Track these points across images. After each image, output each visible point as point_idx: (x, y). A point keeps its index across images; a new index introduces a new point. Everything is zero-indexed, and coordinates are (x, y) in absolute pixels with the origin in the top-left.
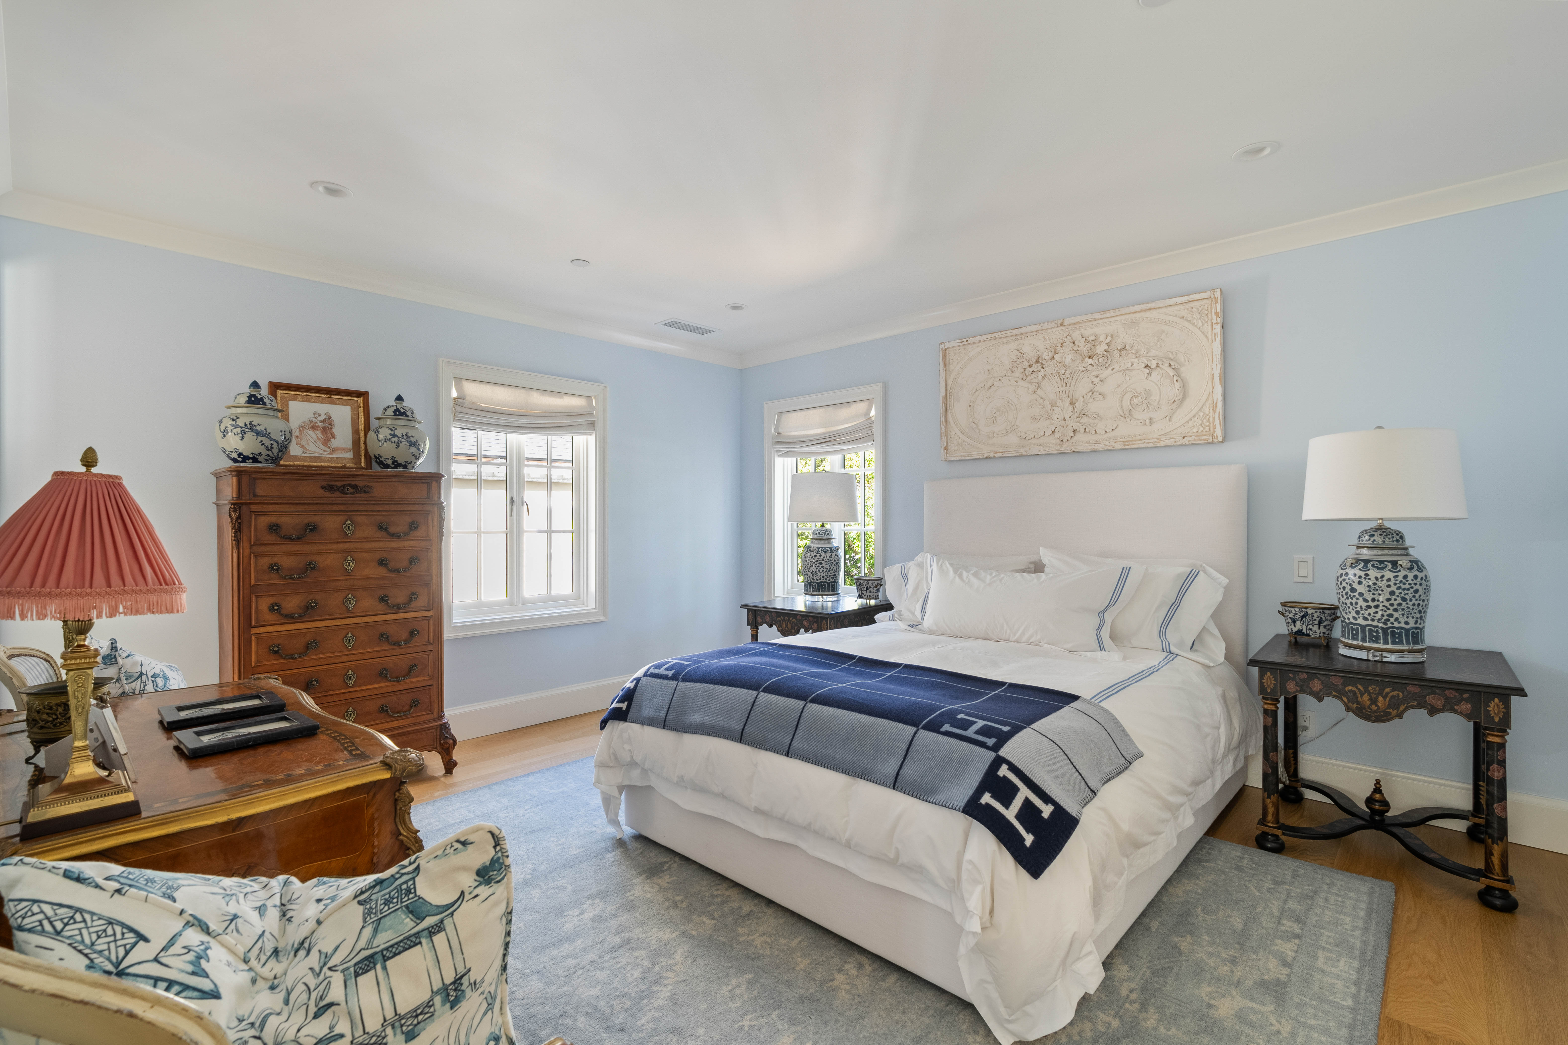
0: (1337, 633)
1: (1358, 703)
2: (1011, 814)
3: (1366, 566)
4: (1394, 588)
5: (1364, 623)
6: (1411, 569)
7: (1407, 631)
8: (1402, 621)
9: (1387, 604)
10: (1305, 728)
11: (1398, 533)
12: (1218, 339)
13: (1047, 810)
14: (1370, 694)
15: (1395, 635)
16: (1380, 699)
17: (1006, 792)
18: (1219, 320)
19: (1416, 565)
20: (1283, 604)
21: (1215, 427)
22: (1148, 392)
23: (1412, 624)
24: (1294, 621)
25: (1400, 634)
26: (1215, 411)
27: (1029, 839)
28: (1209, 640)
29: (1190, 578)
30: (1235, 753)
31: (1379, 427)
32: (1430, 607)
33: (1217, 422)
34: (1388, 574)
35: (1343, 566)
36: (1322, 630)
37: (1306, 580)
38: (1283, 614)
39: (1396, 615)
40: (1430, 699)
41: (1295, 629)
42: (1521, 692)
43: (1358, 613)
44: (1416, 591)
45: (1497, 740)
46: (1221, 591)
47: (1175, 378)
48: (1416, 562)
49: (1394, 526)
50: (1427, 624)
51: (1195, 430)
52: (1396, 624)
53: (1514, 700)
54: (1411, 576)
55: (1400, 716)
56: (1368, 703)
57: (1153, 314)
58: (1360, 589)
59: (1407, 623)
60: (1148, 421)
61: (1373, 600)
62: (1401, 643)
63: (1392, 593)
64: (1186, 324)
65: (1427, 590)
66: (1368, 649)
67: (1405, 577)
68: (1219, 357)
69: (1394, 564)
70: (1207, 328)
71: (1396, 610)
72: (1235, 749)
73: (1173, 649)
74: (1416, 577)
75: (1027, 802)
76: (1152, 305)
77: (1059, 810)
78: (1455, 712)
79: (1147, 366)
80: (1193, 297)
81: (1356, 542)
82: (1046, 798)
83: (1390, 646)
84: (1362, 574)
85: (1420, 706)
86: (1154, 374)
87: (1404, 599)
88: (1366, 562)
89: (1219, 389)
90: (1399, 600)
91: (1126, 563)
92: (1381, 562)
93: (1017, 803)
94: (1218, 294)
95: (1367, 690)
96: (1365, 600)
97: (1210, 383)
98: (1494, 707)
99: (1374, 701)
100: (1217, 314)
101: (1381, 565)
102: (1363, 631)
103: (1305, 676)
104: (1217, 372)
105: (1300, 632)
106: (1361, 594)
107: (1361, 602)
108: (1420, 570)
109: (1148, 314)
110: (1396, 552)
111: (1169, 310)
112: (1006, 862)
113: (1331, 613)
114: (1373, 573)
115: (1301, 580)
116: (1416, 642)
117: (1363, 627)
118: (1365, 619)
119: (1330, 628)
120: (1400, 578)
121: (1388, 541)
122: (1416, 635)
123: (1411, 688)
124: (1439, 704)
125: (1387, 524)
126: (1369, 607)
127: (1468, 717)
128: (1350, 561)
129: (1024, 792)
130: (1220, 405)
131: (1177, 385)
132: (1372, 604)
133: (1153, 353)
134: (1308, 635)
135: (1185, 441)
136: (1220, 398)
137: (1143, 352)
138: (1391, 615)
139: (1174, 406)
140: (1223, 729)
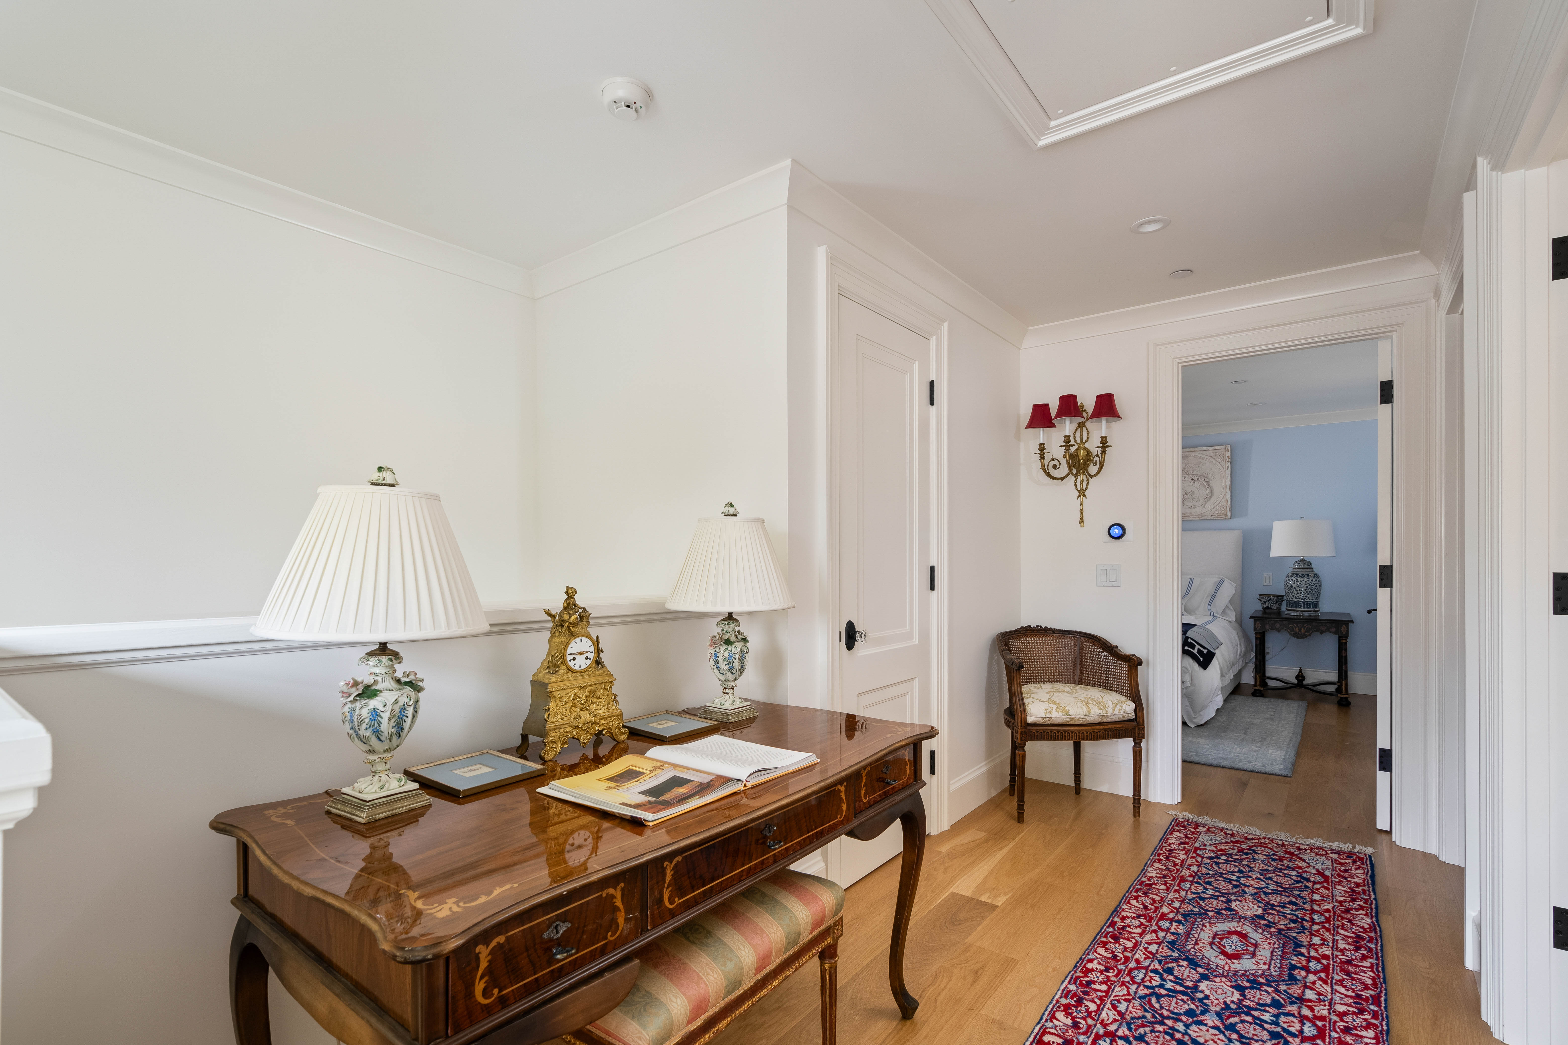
0: (1284, 607)
1: (1294, 631)
2: (1195, 651)
3: (1297, 576)
4: (1308, 585)
5: (1296, 600)
6: (1314, 577)
7: (1313, 603)
8: (1311, 599)
9: (1305, 592)
10: (1268, 653)
11: (1309, 562)
12: (1229, 469)
13: (1205, 651)
14: (1298, 628)
15: (1307, 604)
16: (1302, 629)
17: (1193, 647)
18: (1229, 460)
19: (1316, 575)
20: (1260, 595)
21: (1227, 512)
22: (1193, 492)
23: (1314, 600)
24: (1265, 602)
25: (1310, 604)
26: (1227, 504)
27: (1202, 659)
28: (1228, 611)
29: (1220, 583)
30: (1242, 659)
31: (1302, 518)
32: (1322, 593)
33: (1228, 509)
34: (1306, 580)
35: (1287, 576)
36: (1277, 606)
37: (1269, 584)
38: (1260, 600)
39: (1308, 596)
40: (1321, 627)
41: (1265, 606)
42: (1352, 622)
43: (1293, 596)
44: (1316, 586)
45: (1344, 641)
46: (1234, 589)
47: (1207, 486)
48: (1316, 574)
49: (1308, 560)
50: (1320, 600)
51: (1217, 512)
52: (1308, 600)
53: (1350, 625)
54: (1314, 580)
55: (1310, 635)
56: (1297, 631)
57: (1197, 454)
58: (1294, 586)
59: (1312, 599)
60: (1193, 507)
61: (1300, 590)
62: (1310, 608)
63: (1307, 587)
64: (1213, 460)
65: (1320, 586)
66: (1297, 611)
67: (1312, 580)
68: (1229, 478)
69: (1308, 575)
70: (1223, 463)
71: (1308, 594)
72: (1243, 657)
73: (1215, 614)
74: (1316, 580)
75: (1198, 649)
76: (1196, 449)
77: (1209, 651)
78: (1330, 632)
79: (1192, 479)
80: (1216, 447)
81: (1292, 566)
82: (1205, 648)
83: (1306, 609)
84: (1295, 579)
85: (1317, 631)
86: (1196, 483)
87: (1311, 590)
88: (1297, 574)
89: (1229, 493)
90: (1310, 590)
91: (1192, 577)
92: (1303, 574)
93: (1196, 649)
94: (1229, 447)
95: (1297, 626)
96: (1297, 591)
97: (1225, 490)
98: (1343, 628)
99: (1300, 630)
100: (1228, 457)
101: (1303, 576)
102: (1296, 604)
103: (1273, 622)
104: (1228, 485)
105: (1267, 607)
106: (1295, 588)
107: (1295, 592)
108: (1318, 577)
109: (1193, 453)
110: (1308, 570)
111: (1204, 452)
112: (1196, 666)
113: (1280, 598)
114: (1300, 579)
115: (1266, 584)
116: (1316, 607)
117: (1295, 602)
118: (1296, 598)
119: (1280, 605)
120: (1310, 581)
121: (1305, 566)
122: (1316, 605)
123: (1314, 624)
124: (1324, 629)
125: (1305, 559)
126: (1298, 593)
127: (1335, 633)
128: (1290, 574)
129: (1197, 646)
130: (1229, 501)
131: (1208, 490)
132: (1299, 592)
133: (1195, 473)
134: (1271, 609)
135: (1212, 518)
136: (1230, 498)
137: (1191, 472)
138: (1306, 596)
139: (1206, 500)
140: (1239, 646)
